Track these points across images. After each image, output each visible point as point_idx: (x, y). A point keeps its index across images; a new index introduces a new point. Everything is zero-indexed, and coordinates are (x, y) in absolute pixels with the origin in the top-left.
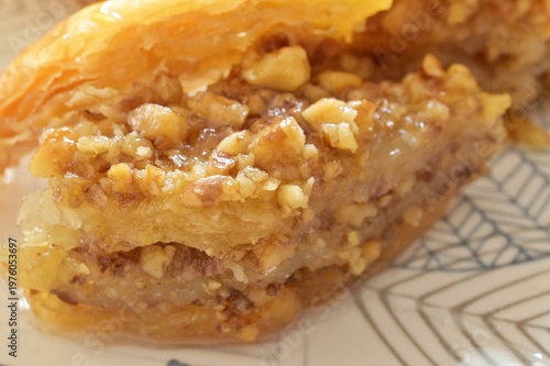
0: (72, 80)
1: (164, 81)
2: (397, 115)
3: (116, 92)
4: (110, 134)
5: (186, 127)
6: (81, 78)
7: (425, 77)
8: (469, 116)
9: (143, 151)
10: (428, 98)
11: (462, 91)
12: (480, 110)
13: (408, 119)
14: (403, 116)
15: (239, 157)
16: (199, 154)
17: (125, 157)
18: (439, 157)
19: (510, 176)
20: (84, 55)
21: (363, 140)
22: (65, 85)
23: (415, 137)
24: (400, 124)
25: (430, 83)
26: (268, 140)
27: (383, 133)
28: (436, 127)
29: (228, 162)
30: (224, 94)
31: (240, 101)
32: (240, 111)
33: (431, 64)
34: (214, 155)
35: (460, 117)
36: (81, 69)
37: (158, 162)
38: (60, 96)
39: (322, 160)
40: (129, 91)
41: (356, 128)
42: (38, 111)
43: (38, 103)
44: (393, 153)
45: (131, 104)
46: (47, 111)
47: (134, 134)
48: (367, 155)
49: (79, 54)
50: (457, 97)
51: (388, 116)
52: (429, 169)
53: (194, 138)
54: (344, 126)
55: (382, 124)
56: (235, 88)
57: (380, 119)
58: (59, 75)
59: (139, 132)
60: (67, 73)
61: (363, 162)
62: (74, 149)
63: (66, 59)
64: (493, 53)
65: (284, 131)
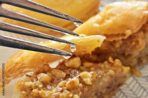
0: (24, 66)
1: (46, 66)
2: (102, 74)
3: (34, 70)
4: (33, 81)
5: (51, 78)
6: (26, 66)
7: (109, 62)
8: (120, 73)
9: (41, 86)
10: (110, 69)
11: (118, 66)
12: (122, 71)
13: (105, 75)
14: (103, 74)
15: (63, 87)
16: (54, 86)
17: (36, 87)
18: (112, 83)
19: (131, 83)
20: (27, 60)
21: (93, 82)
22: (22, 67)
23: (106, 79)
24: (102, 76)
25: (110, 64)
26: (70, 83)
27: (98, 79)
28: (111, 76)
29: (61, 89)
30: (60, 69)
31: (64, 71)
32: (64, 74)
33: (111, 59)
34: (57, 87)
35: (118, 73)
36: (26, 63)
37: (44, 88)
38: (21, 69)
39: (83, 87)
40: (37, 69)
41: (91, 79)
42: (16, 72)
43: (16, 70)
44: (100, 84)
45: (38, 73)
46: (18, 72)
47: (38, 81)
48: (94, 85)
49: (26, 60)
50: (116, 68)
51: (99, 74)
52: (109, 86)
53: (53, 82)
54: (88, 79)
55: (98, 77)
56: (63, 67)
57: (98, 75)
58: (20, 65)
59: (40, 80)
60: (23, 64)
61: (93, 86)
62: (24, 85)
63: (23, 61)
64: (126, 54)
65: (74, 81)
